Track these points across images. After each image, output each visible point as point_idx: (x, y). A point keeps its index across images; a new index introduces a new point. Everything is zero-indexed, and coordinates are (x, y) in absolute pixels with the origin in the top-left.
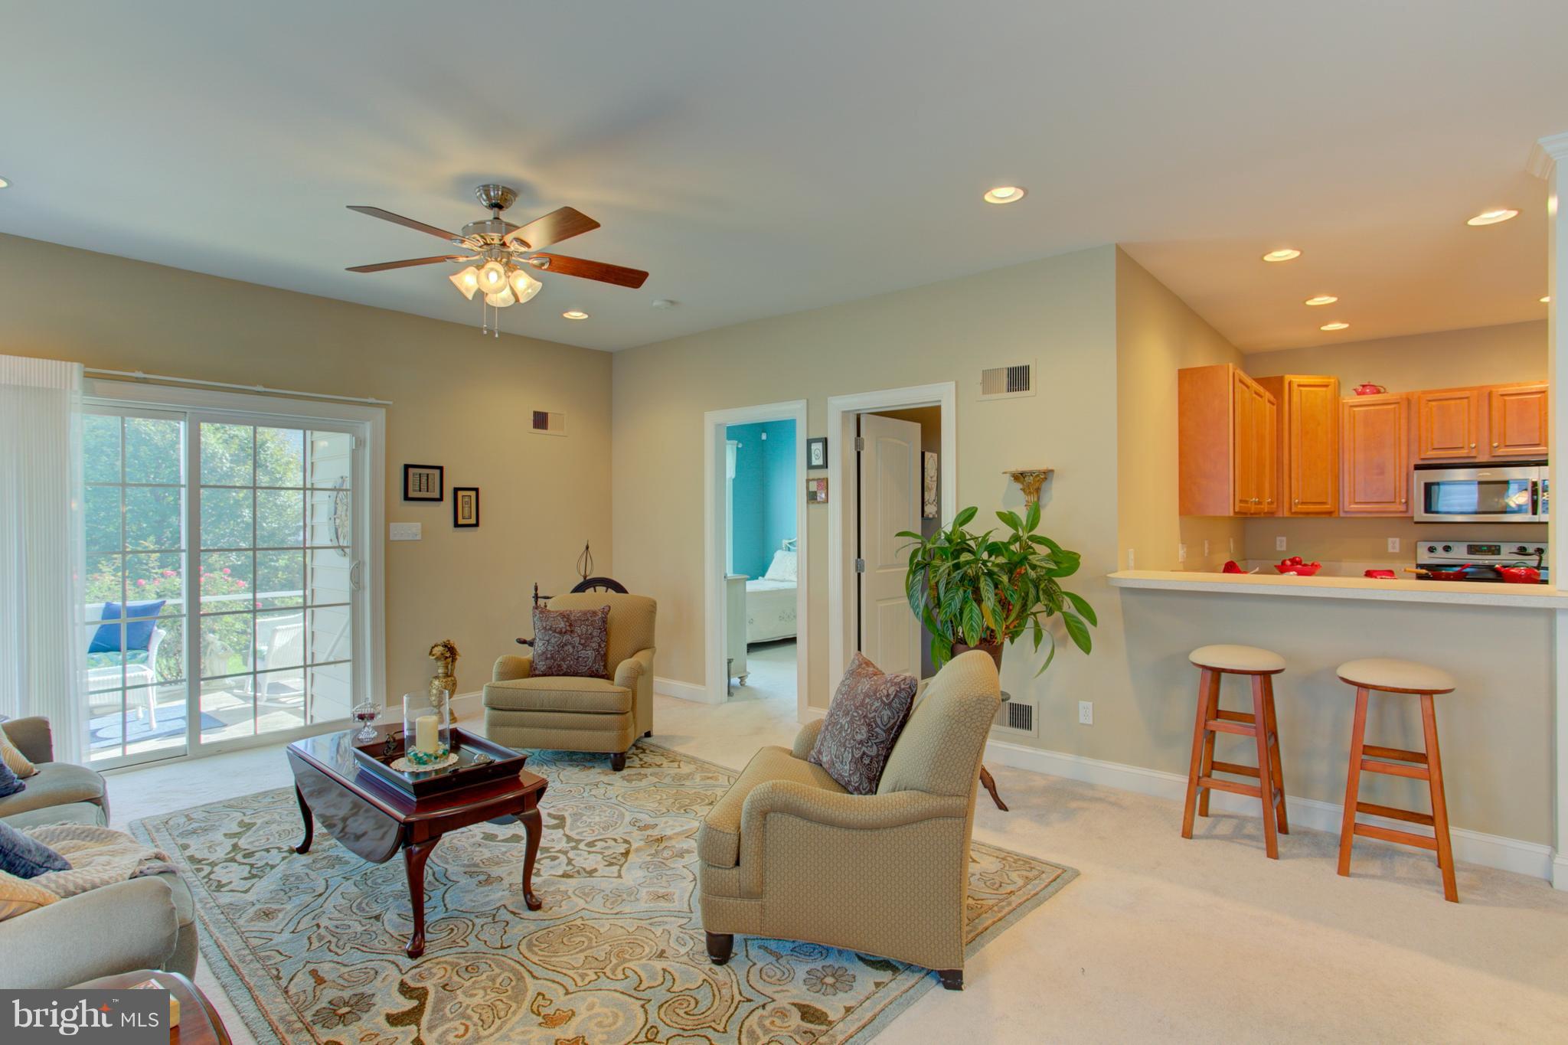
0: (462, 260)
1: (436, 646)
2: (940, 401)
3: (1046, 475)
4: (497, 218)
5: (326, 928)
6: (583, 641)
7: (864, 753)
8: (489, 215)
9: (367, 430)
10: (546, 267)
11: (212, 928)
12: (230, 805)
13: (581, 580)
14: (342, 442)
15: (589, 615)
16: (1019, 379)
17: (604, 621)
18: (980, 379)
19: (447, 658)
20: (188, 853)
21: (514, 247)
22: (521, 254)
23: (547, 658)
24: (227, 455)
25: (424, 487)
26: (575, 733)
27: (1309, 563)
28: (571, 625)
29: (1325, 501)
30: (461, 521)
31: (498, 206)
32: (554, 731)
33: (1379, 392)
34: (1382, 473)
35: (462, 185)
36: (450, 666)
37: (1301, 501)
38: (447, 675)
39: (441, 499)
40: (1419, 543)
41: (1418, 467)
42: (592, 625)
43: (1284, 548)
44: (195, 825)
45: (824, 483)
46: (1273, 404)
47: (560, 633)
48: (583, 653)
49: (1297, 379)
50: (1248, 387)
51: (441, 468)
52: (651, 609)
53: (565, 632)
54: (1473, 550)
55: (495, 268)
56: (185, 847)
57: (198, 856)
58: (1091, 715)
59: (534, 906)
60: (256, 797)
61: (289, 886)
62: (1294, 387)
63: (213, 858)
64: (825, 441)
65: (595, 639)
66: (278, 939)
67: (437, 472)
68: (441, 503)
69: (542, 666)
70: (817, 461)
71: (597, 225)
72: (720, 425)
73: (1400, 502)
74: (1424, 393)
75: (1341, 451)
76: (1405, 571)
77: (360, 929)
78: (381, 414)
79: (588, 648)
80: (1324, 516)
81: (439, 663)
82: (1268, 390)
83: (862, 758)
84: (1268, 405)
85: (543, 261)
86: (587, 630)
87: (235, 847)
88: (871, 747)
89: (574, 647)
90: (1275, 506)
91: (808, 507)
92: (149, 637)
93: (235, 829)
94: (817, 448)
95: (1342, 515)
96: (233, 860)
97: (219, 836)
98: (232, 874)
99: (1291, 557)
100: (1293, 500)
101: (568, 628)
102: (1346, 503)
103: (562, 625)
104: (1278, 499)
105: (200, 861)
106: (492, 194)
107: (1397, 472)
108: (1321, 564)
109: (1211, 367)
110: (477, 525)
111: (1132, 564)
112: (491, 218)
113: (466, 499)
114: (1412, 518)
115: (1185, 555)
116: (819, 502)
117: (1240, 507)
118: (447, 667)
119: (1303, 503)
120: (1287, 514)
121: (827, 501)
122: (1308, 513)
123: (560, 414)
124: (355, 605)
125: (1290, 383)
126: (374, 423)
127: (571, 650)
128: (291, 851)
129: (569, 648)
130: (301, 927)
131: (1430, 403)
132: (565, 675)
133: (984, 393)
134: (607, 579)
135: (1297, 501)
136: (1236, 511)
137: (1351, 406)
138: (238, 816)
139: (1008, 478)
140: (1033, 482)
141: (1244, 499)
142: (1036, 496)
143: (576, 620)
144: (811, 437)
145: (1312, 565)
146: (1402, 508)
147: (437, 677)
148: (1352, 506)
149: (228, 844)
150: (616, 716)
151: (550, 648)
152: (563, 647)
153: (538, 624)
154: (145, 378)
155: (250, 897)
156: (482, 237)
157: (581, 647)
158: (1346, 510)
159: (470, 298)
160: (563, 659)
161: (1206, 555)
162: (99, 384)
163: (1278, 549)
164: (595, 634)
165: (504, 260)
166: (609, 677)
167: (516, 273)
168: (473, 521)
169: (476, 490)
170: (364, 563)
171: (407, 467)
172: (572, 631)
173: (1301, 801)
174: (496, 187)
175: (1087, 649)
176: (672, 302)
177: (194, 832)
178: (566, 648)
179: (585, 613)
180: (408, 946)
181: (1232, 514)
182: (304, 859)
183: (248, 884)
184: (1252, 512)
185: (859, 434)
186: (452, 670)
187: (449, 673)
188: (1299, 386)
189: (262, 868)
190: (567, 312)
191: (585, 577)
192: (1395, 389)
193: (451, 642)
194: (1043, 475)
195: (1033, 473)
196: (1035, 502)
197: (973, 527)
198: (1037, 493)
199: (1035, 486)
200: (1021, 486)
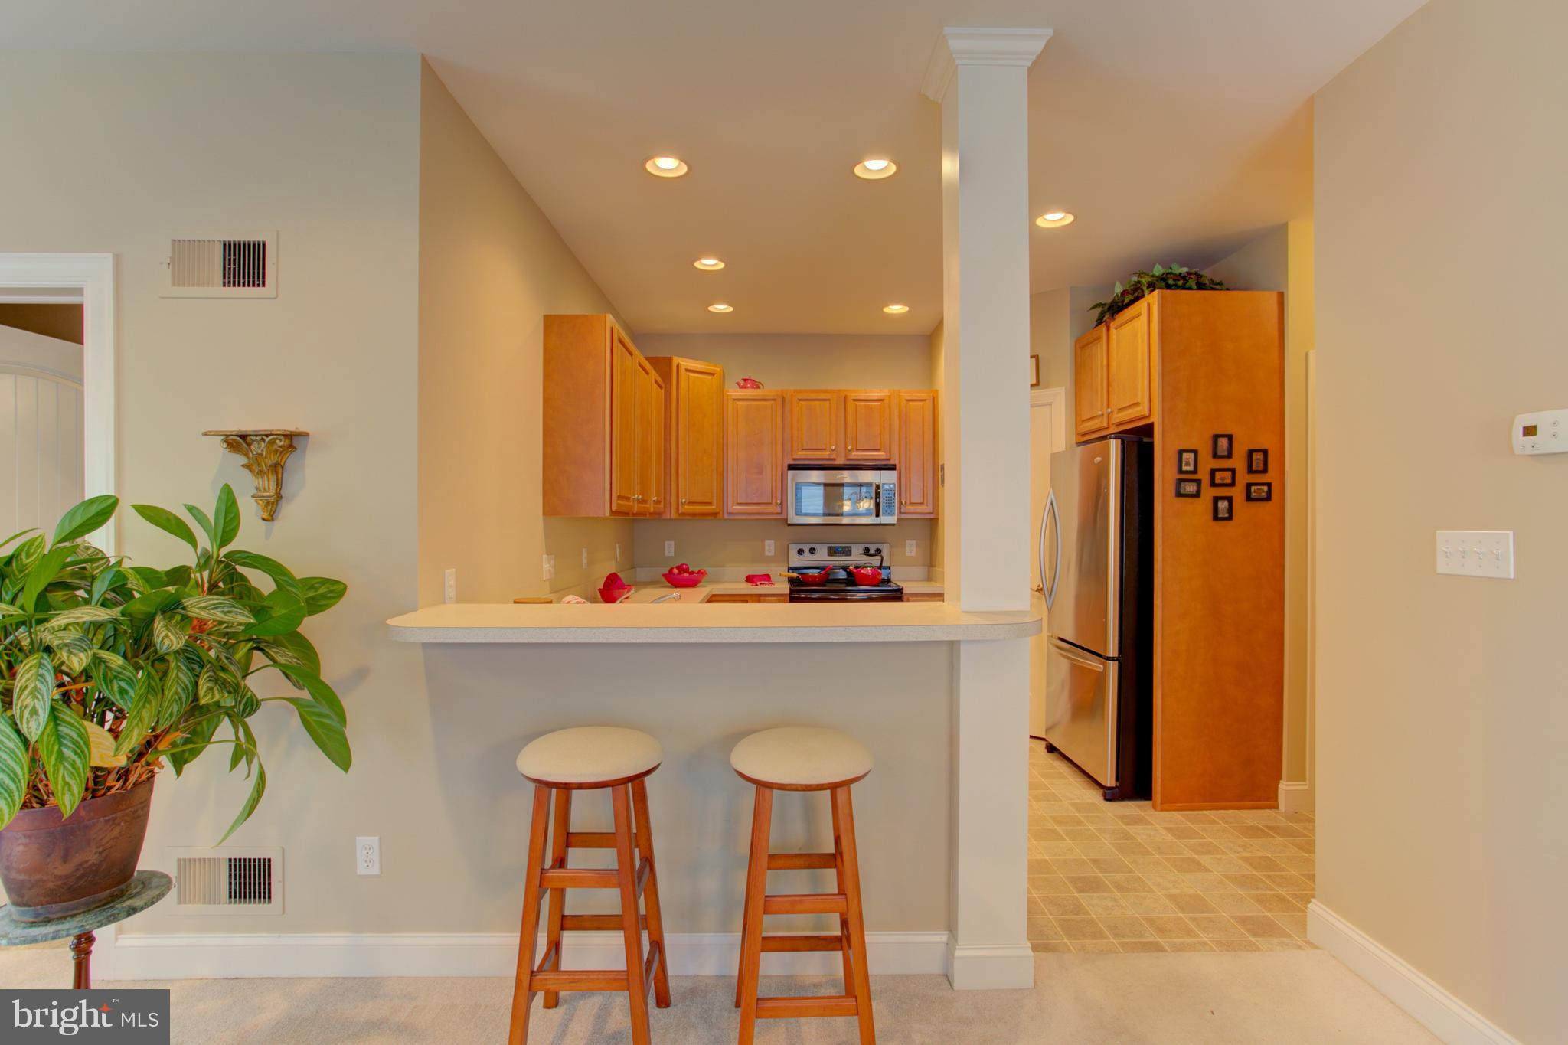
2: (79, 286)
3: (292, 441)
16: (245, 263)
18: (166, 254)
27: (696, 570)
29: (710, 501)
33: (758, 387)
34: (760, 473)
37: (688, 501)
40: (790, 546)
41: (791, 467)
43: (672, 554)
46: (661, 388)
49: (686, 363)
50: (631, 354)
54: (832, 551)
58: (376, 857)
62: (682, 371)
73: (776, 503)
74: (795, 391)
75: (725, 448)
76: (780, 575)
80: (710, 518)
82: (655, 369)
84: (655, 386)
90: (662, 505)
95: (726, 516)
99: (678, 564)
100: (680, 500)
102: (730, 504)
104: (665, 498)
107: (774, 473)
108: (709, 570)
109: (585, 316)
111: (450, 592)
114: (787, 519)
115: (553, 570)
117: (618, 504)
119: (690, 503)
120: (674, 515)
122: (694, 515)
125: (678, 366)
131: (801, 402)
133: (174, 284)
135: (684, 500)
136: (614, 509)
137: (735, 400)
139: (217, 445)
140: (272, 454)
141: (623, 494)
142: (273, 478)
145: (699, 572)
146: (778, 510)
148: (735, 507)
158: (729, 511)
161: (584, 567)
163: (667, 554)
173: (685, 938)
175: (344, 764)
181: (607, 513)
184: (635, 512)
188: (687, 370)
192: (771, 386)
194: (287, 442)
195: (267, 436)
196: (272, 492)
197: (101, 539)
198: (277, 473)
199: (272, 460)
200: (245, 461)
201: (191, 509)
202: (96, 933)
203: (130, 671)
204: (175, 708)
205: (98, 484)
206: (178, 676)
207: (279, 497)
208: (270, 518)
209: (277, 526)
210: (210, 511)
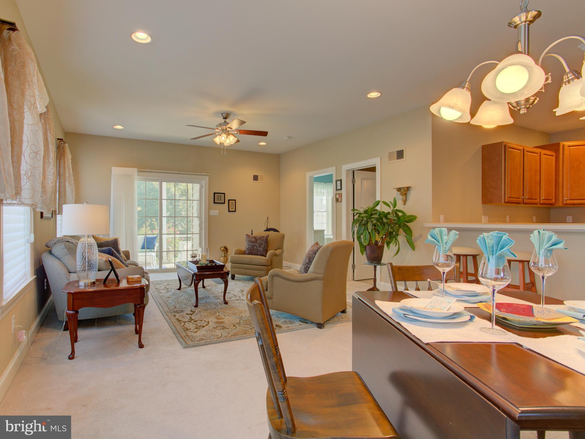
0: (217, 134)
1: (222, 247)
2: (375, 164)
3: (408, 188)
4: (225, 122)
5: (179, 301)
6: (259, 245)
7: (307, 266)
8: (223, 121)
9: (203, 183)
10: (239, 133)
11: (157, 298)
12: (166, 281)
13: (266, 229)
14: (197, 187)
15: (262, 238)
16: (400, 154)
17: (267, 239)
18: (388, 155)
19: (225, 251)
20: (156, 287)
21: (228, 129)
22: (231, 131)
23: (249, 250)
24: (178, 195)
25: (219, 199)
26: (254, 271)
28: (256, 240)
30: (230, 210)
31: (226, 118)
32: (248, 270)
35: (216, 114)
36: (226, 254)
38: (225, 256)
39: (224, 203)
42: (262, 240)
43: (571, 221)
44: (158, 283)
45: (341, 195)
47: (253, 242)
48: (259, 249)
49: (567, 144)
50: (520, 150)
51: (224, 194)
52: (283, 237)
53: (254, 242)
55: (224, 136)
56: (155, 286)
57: (157, 288)
59: (226, 303)
60: (172, 280)
61: (174, 294)
62: (566, 147)
63: (161, 288)
64: (341, 181)
65: (263, 245)
66: (169, 301)
67: (223, 195)
68: (225, 204)
69: (247, 252)
70: (339, 188)
71: (245, 122)
72: (311, 177)
77: (186, 302)
78: (207, 177)
79: (261, 247)
80: (582, 205)
81: (223, 252)
83: (306, 267)
85: (238, 132)
86: (261, 242)
87: (165, 287)
88: (309, 264)
89: (256, 247)
90: (555, 201)
91: (336, 203)
92: (154, 246)
93: (166, 284)
94: (339, 182)
96: (164, 289)
97: (162, 285)
98: (164, 291)
100: (564, 198)
101: (255, 241)
103: (254, 240)
104: (555, 198)
105: (157, 289)
106: (224, 115)
109: (495, 143)
110: (235, 211)
111: (442, 220)
112: (224, 122)
113: (232, 203)
116: (339, 202)
117: (508, 199)
118: (225, 254)
119: (570, 200)
120: (561, 205)
121: (341, 201)
123: (262, 176)
124: (200, 234)
125: (563, 145)
126: (205, 181)
127: (256, 248)
128: (177, 289)
129: (255, 247)
130: (175, 300)
132: (254, 255)
133: (389, 161)
134: (274, 229)
135: (566, 199)
136: (506, 201)
138: (167, 283)
139: (395, 190)
140: (404, 191)
141: (512, 197)
142: (405, 196)
143: (258, 239)
144: (337, 179)
147: (222, 257)
149: (164, 287)
150: (265, 267)
151: (250, 247)
152: (253, 246)
153: (247, 239)
154: (150, 171)
155: (166, 295)
156: (221, 128)
157: (259, 247)
159: (219, 144)
160: (253, 250)
162: (141, 173)
164: (263, 243)
165: (227, 133)
166: (266, 256)
167: (230, 136)
168: (234, 210)
169: (235, 200)
170: (203, 222)
171: (215, 193)
172: (256, 242)
174: (225, 113)
175: (413, 250)
176: (290, 137)
177: (158, 284)
178: (254, 247)
179: (261, 237)
180: (194, 305)
181: (503, 203)
182: (179, 291)
183: (166, 293)
185: (354, 178)
186: (227, 255)
187: (226, 256)
188: (569, 146)
189: (170, 291)
190: (260, 143)
191: (267, 228)
193: (226, 246)
194: (407, 189)
195: (404, 188)
196: (405, 199)
197: (378, 208)
198: (406, 195)
199: (404, 193)
200: (400, 193)
201: (390, 202)
202: (377, 266)
203: (380, 226)
204: (386, 231)
205: (378, 198)
206: (386, 226)
207: (406, 200)
208: (405, 204)
209: (406, 206)
210: (392, 202)
